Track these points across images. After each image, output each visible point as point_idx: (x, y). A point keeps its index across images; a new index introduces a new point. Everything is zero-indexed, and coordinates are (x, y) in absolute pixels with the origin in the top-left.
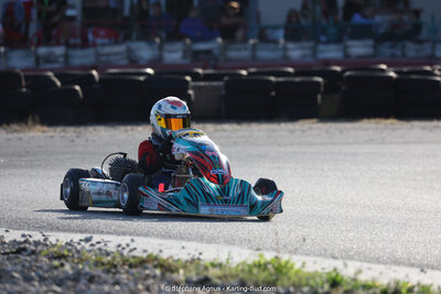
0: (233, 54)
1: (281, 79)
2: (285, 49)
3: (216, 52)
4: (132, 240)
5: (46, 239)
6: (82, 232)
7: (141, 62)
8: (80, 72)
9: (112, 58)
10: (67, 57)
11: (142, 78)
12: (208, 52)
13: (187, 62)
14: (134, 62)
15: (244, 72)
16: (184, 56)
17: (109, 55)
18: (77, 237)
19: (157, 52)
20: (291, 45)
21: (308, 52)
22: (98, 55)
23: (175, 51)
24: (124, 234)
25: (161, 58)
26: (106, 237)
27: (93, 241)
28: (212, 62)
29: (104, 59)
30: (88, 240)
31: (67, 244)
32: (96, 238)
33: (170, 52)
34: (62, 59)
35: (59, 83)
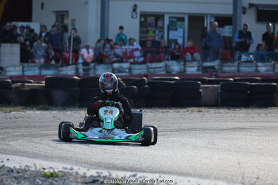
0: (226, 69)
1: (254, 84)
2: (256, 66)
3: (217, 67)
4: (160, 177)
5: (110, 175)
6: (132, 171)
7: (173, 73)
8: (137, 78)
9: (156, 70)
10: (130, 69)
11: (173, 82)
12: (212, 67)
13: (200, 73)
14: (169, 72)
15: (232, 79)
16: (198, 70)
17: (155, 68)
18: (128, 174)
19: (182, 67)
20: (260, 64)
21: (269, 68)
22: (149, 68)
23: (194, 67)
24: (156, 172)
25: (185, 71)
26: (145, 174)
27: (137, 177)
28: (214, 73)
29: (152, 70)
30: (134, 176)
31: (122, 178)
32: (139, 175)
33: (190, 67)
34: (127, 70)
35: (124, 84)
